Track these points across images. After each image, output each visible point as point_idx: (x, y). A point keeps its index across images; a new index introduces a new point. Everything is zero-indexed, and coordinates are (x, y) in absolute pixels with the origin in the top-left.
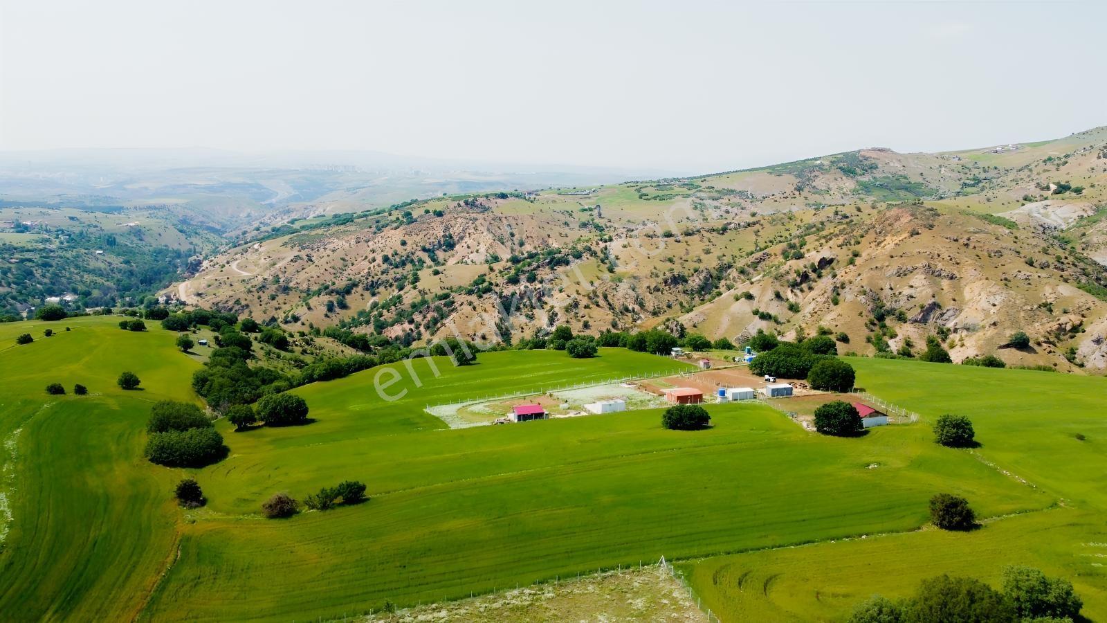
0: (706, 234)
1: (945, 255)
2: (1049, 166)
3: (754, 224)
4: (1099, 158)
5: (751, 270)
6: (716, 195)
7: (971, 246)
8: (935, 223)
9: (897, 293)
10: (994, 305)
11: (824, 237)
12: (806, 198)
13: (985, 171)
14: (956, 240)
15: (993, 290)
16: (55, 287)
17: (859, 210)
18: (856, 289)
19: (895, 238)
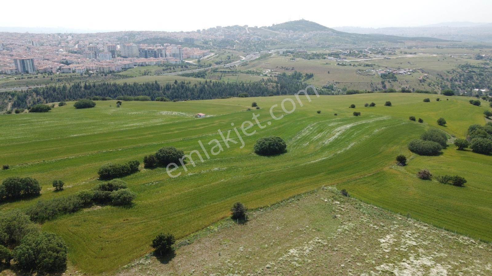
16: (480, 85)
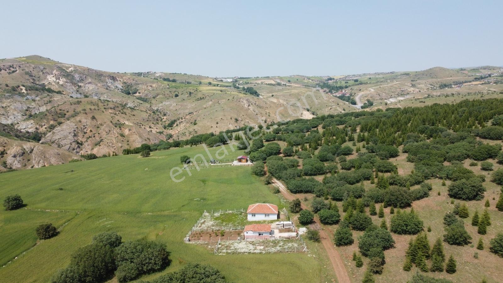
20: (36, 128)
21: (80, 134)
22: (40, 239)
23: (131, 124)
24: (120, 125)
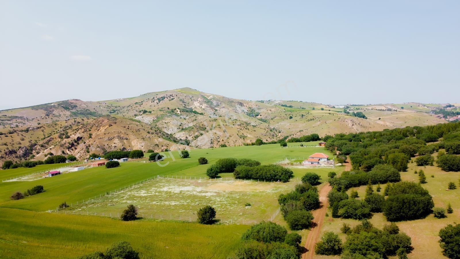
0: (19, 133)
1: (123, 132)
2: (137, 105)
3: (41, 127)
4: (152, 102)
5: (46, 145)
6: (8, 118)
7: (130, 129)
8: (116, 122)
9: (110, 146)
10: (142, 146)
11: (75, 130)
12: (52, 119)
13: (116, 108)
14: (125, 127)
15: (141, 142)
17: (83, 120)
18: (95, 146)
19: (104, 128)
20: (186, 137)
21: (215, 143)
22: (200, 164)
23: (252, 137)
24: (244, 137)
